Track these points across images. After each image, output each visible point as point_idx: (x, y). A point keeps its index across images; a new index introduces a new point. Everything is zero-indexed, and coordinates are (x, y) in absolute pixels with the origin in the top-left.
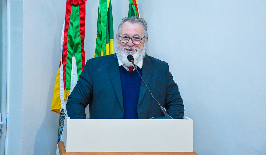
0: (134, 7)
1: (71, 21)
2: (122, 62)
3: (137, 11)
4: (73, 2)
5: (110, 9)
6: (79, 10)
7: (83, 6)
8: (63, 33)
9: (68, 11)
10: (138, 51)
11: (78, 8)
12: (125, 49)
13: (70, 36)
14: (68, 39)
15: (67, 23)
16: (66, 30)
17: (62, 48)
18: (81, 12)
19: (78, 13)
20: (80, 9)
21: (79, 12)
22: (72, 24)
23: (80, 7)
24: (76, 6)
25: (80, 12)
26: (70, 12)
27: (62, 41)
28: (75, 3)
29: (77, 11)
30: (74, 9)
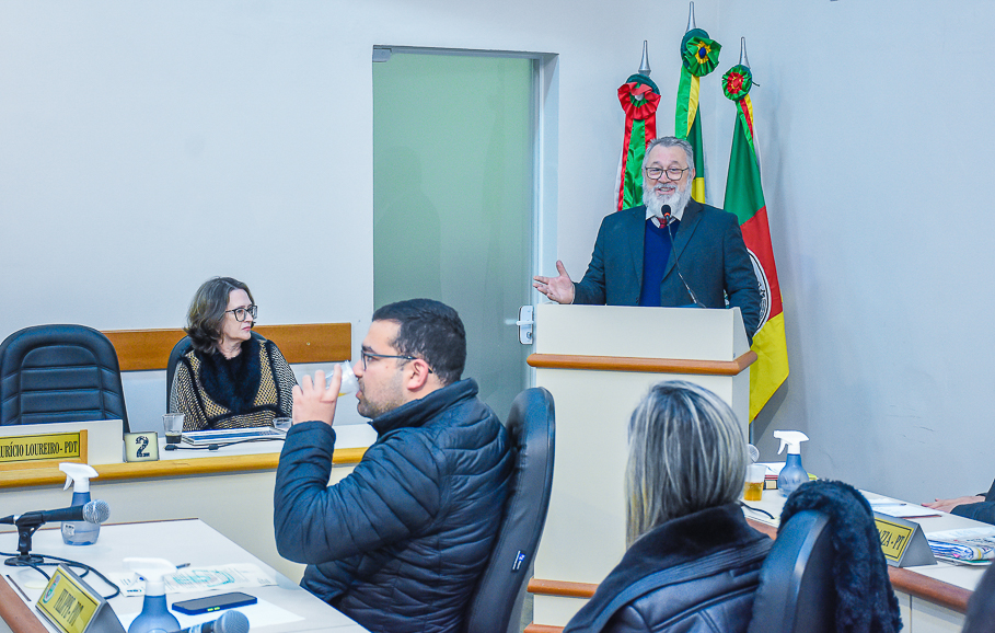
0: (743, 118)
1: (631, 147)
2: (652, 211)
3: (750, 125)
4: (633, 116)
5: (697, 124)
6: (643, 128)
7: (651, 120)
8: (620, 168)
9: (628, 130)
10: (677, 190)
11: (643, 124)
12: (655, 190)
13: (628, 174)
14: (626, 179)
15: (625, 152)
16: (624, 164)
17: (617, 195)
18: (647, 131)
19: (643, 133)
20: (647, 126)
22: (632, 152)
23: (647, 123)
24: (639, 120)
25: (645, 131)
26: (631, 132)
27: (618, 182)
28: (638, 116)
29: (641, 129)
30: (636, 126)
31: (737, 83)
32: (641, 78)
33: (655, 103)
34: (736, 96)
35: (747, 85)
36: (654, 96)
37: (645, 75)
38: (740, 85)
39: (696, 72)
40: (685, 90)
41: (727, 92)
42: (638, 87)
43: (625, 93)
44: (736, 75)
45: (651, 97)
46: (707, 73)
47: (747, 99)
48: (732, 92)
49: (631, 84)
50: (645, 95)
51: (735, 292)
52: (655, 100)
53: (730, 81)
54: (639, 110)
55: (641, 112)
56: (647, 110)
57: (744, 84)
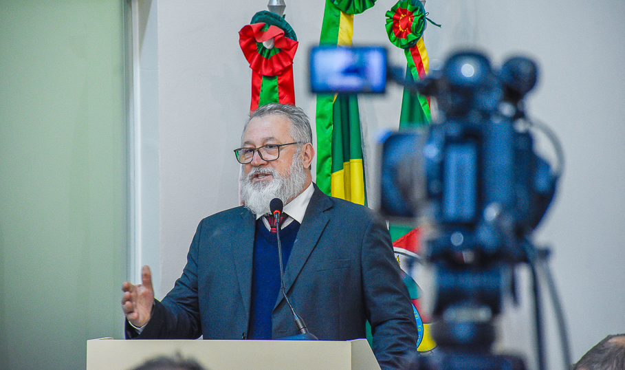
0: (415, 73)
4: (261, 72)
6: (277, 88)
7: (286, 77)
9: (255, 92)
10: (276, 175)
11: (275, 82)
12: (252, 177)
18: (282, 93)
19: (276, 96)
20: (281, 85)
21: (277, 94)
23: (281, 81)
24: (270, 77)
25: (279, 93)
26: (259, 95)
28: (267, 72)
29: (272, 90)
30: (267, 85)
31: (404, 23)
32: (271, 18)
33: (290, 53)
34: (404, 41)
35: (418, 26)
36: (288, 42)
37: (277, 13)
38: (408, 26)
39: (348, 7)
40: (331, 33)
41: (393, 36)
42: (266, 29)
43: (249, 38)
44: (404, 11)
45: (284, 45)
46: (364, 8)
47: (420, 45)
48: (399, 35)
49: (255, 26)
50: (277, 41)
51: (381, 323)
52: (289, 49)
53: (396, 21)
54: (269, 63)
55: (272, 67)
56: (280, 63)
57: (414, 24)
